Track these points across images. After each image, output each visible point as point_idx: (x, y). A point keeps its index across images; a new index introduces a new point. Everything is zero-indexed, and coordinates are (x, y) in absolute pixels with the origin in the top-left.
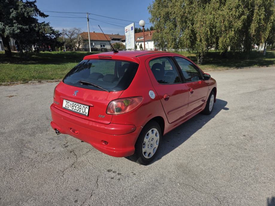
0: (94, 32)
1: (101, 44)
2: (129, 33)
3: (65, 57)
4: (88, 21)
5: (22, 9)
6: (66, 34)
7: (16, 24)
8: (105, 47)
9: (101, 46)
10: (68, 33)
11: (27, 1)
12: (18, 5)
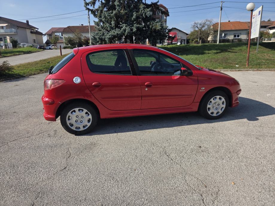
0: (229, 21)
1: (235, 33)
2: (256, 18)
3: (176, 50)
4: (221, 10)
5: (142, 11)
6: (197, 27)
7: (136, 24)
8: (240, 37)
9: (235, 36)
10: (199, 26)
11: (152, 2)
12: (140, 8)
